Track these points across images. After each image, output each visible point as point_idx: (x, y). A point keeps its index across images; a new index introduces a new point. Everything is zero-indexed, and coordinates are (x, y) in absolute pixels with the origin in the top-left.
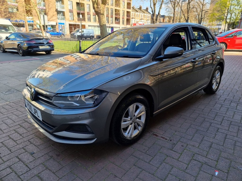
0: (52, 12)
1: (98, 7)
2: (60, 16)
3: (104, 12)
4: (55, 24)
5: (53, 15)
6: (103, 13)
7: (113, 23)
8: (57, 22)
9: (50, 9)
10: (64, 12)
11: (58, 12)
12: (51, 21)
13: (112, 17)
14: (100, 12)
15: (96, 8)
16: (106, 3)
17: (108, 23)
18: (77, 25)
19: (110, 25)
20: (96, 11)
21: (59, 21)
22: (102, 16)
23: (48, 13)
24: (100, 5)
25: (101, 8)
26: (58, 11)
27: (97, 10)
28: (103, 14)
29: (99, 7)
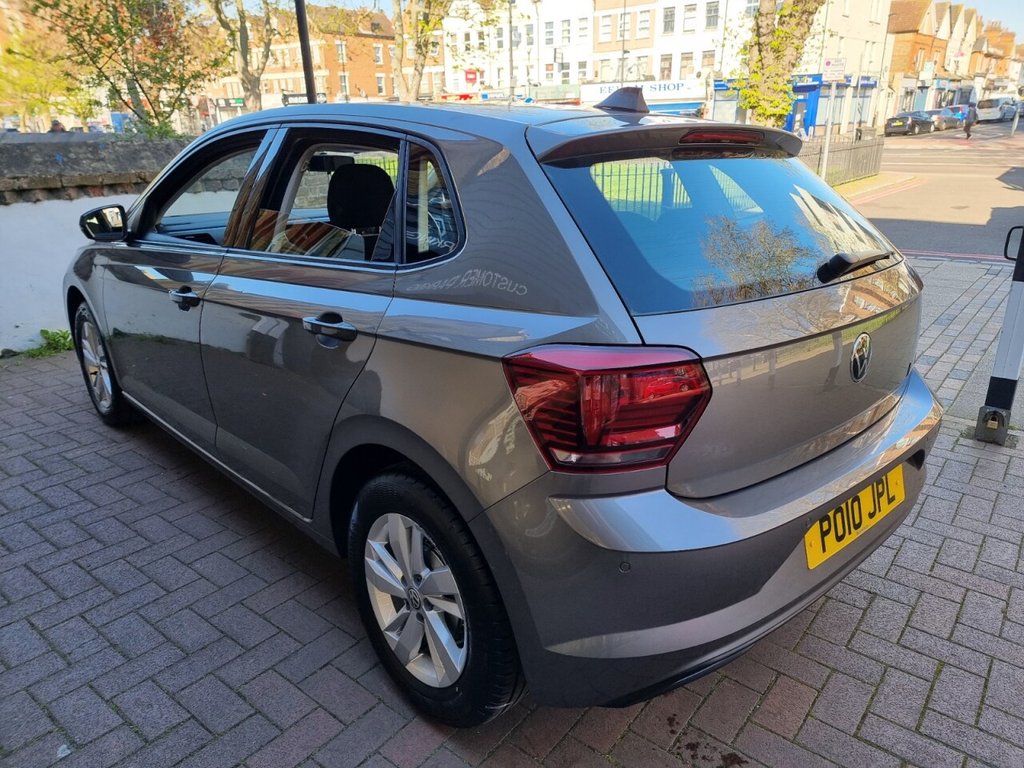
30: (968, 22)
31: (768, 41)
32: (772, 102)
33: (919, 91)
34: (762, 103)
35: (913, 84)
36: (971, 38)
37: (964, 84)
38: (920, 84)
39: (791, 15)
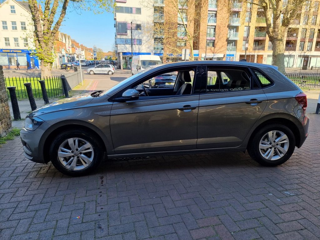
0: (221, 43)
1: (274, 31)
2: (231, 46)
3: (283, 36)
4: (223, 57)
5: (222, 46)
6: (281, 38)
7: (311, 51)
8: (225, 54)
9: (219, 39)
10: (237, 41)
11: (229, 42)
12: (218, 53)
13: (311, 41)
14: (277, 37)
15: (271, 33)
16: (289, 24)
17: (303, 50)
18: (250, 56)
19: (305, 53)
20: (270, 36)
21: (228, 53)
22: (279, 42)
23: (216, 44)
24: (277, 28)
25: (280, 31)
26: (229, 40)
27: (272, 35)
28: (281, 40)
29: (276, 30)
30: (69, 39)
31: (42, 40)
32: (48, 58)
33: (62, 57)
34: (45, 58)
35: (61, 55)
36: (70, 43)
37: (72, 55)
38: (62, 55)
39: (47, 33)
